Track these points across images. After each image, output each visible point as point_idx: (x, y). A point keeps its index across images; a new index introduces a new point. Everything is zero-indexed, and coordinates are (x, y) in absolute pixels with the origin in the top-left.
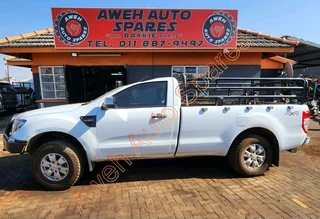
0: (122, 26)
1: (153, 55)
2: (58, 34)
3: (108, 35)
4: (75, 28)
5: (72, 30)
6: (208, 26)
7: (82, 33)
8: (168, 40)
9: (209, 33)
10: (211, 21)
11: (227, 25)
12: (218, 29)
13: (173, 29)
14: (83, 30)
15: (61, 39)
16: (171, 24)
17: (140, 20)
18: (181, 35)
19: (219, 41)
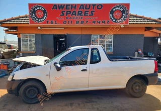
0: (65, 13)
1: (82, 28)
2: (31, 17)
3: (57, 18)
4: (40, 14)
5: (38, 15)
6: (112, 12)
7: (44, 16)
8: (90, 20)
9: (113, 16)
10: (114, 10)
11: (123, 12)
13: (92, 14)
14: (44, 15)
15: (33, 20)
16: (92, 12)
17: (75, 10)
18: (97, 18)
19: (119, 21)
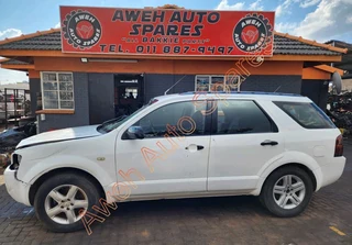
0: (140, 29)
2: (66, 36)
3: (124, 39)
4: (86, 29)
5: (82, 32)
6: (239, 30)
7: (94, 35)
8: (193, 46)
9: (240, 38)
10: (243, 24)
12: (251, 34)
13: (199, 33)
14: (95, 32)
15: (70, 42)
16: (197, 28)
17: (161, 24)
18: (207, 41)
19: (252, 48)
